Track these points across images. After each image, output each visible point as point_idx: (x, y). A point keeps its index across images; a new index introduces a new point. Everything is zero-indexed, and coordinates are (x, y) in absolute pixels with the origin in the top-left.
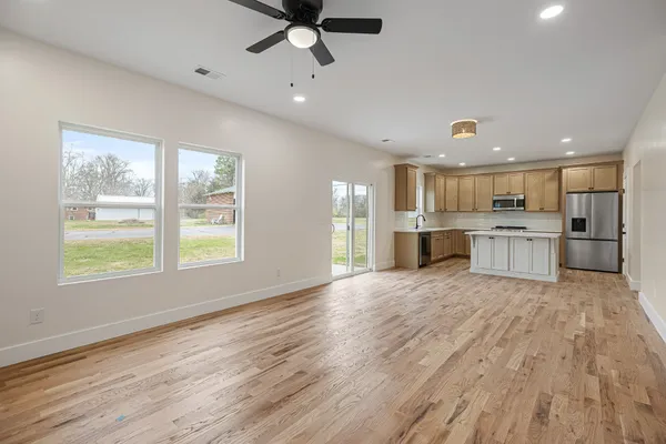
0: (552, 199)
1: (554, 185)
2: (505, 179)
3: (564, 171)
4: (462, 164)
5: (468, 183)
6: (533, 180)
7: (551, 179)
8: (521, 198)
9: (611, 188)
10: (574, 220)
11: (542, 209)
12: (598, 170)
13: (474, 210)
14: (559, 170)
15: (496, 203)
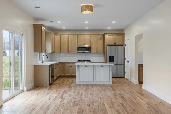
0: (101, 48)
1: (101, 42)
3: (106, 35)
4: (64, 28)
5: (65, 38)
6: (94, 39)
7: (100, 39)
8: (89, 46)
9: (122, 44)
10: (110, 57)
11: (97, 52)
12: (117, 36)
13: (69, 52)
14: (104, 35)
15: (78, 49)
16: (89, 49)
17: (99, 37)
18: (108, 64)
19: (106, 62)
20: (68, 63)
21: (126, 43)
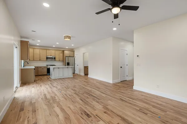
0: (61, 58)
1: (62, 55)
2: (50, 51)
3: (65, 51)
5: (37, 51)
6: (57, 52)
7: (61, 53)
8: (55, 57)
9: (73, 56)
10: (67, 63)
11: (59, 60)
12: (71, 52)
13: (40, 60)
14: (63, 51)
15: (47, 58)
16: (55, 58)
17: (61, 52)
18: (66, 66)
19: (65, 66)
20: (41, 67)
21: (75, 55)
